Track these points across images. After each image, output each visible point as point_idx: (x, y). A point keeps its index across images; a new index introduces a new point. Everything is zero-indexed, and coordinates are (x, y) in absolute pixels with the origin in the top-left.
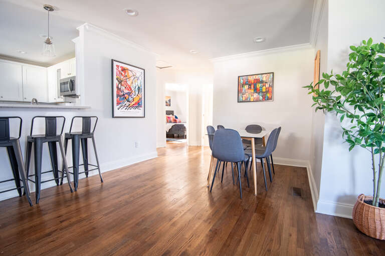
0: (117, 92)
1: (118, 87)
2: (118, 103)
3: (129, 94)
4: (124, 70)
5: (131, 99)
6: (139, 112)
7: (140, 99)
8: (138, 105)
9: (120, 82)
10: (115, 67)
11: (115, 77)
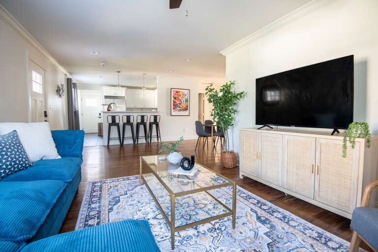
0: (174, 103)
1: (174, 101)
2: (174, 109)
3: (180, 104)
4: (177, 92)
5: (181, 106)
6: (186, 113)
7: (187, 106)
8: (186, 109)
9: (175, 98)
10: (172, 92)
11: (172, 96)
